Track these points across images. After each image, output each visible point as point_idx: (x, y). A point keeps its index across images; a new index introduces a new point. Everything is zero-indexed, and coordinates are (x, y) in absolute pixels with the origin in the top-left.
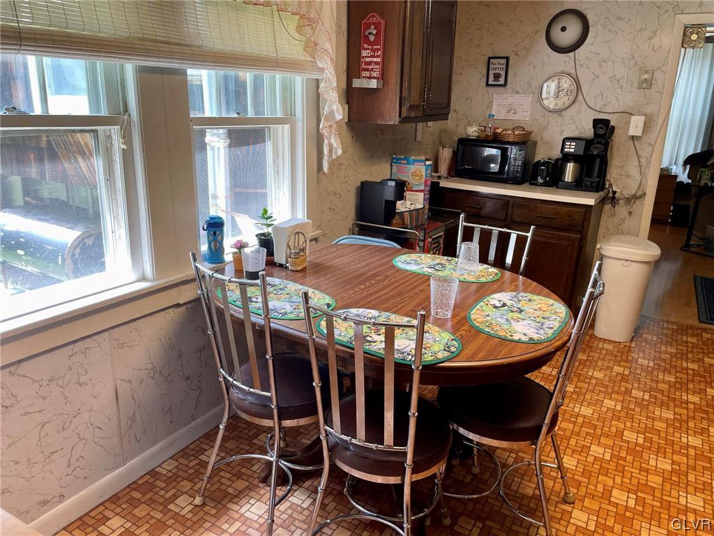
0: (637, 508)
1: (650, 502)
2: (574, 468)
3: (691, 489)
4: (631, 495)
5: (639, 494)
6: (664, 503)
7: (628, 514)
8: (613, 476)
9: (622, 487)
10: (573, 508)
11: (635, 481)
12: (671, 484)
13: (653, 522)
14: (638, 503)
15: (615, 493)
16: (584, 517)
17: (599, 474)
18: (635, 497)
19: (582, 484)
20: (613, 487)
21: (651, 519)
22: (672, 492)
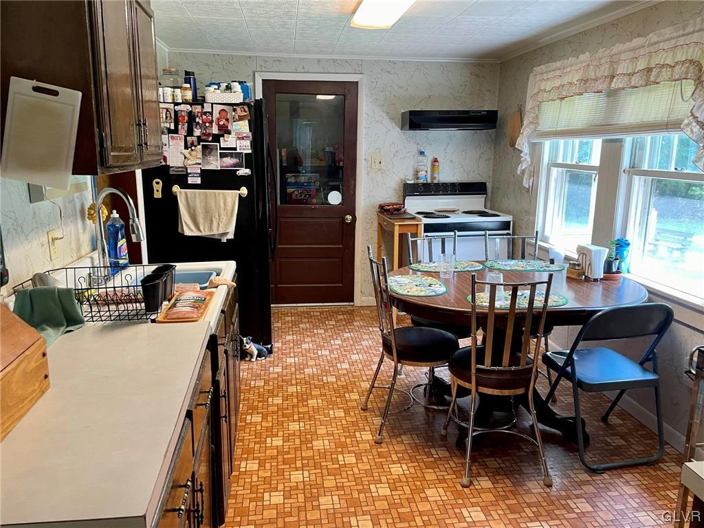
0: (336, 456)
1: (329, 463)
2: (390, 466)
3: (301, 486)
4: (343, 463)
5: (337, 466)
6: (319, 466)
7: (340, 449)
8: (361, 472)
9: (351, 466)
10: (373, 439)
11: (344, 475)
12: (317, 484)
13: (323, 451)
14: (336, 460)
15: (354, 460)
16: (365, 437)
17: (371, 469)
18: (340, 463)
19: (377, 457)
20: (357, 463)
21: (325, 452)
22: (314, 477)
